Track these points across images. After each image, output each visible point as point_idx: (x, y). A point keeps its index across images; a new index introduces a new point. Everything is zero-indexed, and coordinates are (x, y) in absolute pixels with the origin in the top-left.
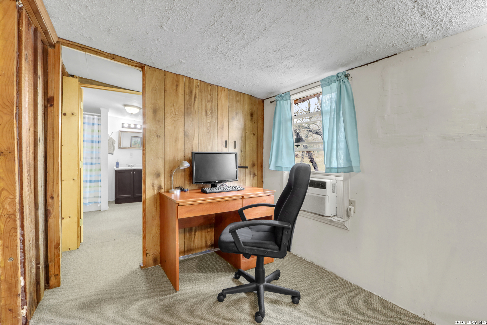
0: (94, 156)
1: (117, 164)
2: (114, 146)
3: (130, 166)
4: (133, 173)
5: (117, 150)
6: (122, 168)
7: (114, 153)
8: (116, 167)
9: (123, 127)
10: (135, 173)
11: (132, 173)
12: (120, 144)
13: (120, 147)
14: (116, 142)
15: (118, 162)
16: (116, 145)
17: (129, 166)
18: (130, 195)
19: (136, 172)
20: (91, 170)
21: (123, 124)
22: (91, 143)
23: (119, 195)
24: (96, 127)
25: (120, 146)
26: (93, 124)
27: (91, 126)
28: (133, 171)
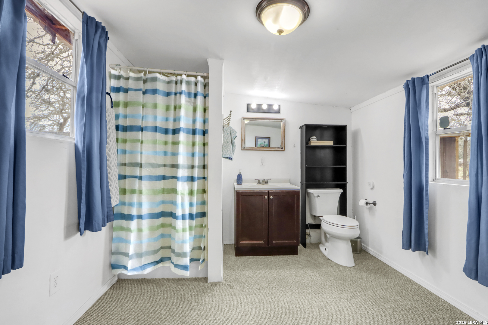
0: (196, 163)
1: (239, 179)
2: (234, 143)
3: (261, 182)
4: (269, 197)
5: (238, 153)
6: (247, 185)
7: (234, 157)
8: (238, 184)
9: (249, 110)
10: (271, 197)
11: (266, 197)
12: (243, 141)
13: (244, 148)
14: (237, 135)
15: (241, 175)
16: (237, 142)
17: (259, 182)
18: (262, 242)
19: (274, 196)
20: (191, 193)
21: (248, 105)
22: (192, 135)
23: (242, 241)
24: (200, 99)
25: (243, 146)
26: (196, 95)
27: (193, 99)
28: (269, 193)
